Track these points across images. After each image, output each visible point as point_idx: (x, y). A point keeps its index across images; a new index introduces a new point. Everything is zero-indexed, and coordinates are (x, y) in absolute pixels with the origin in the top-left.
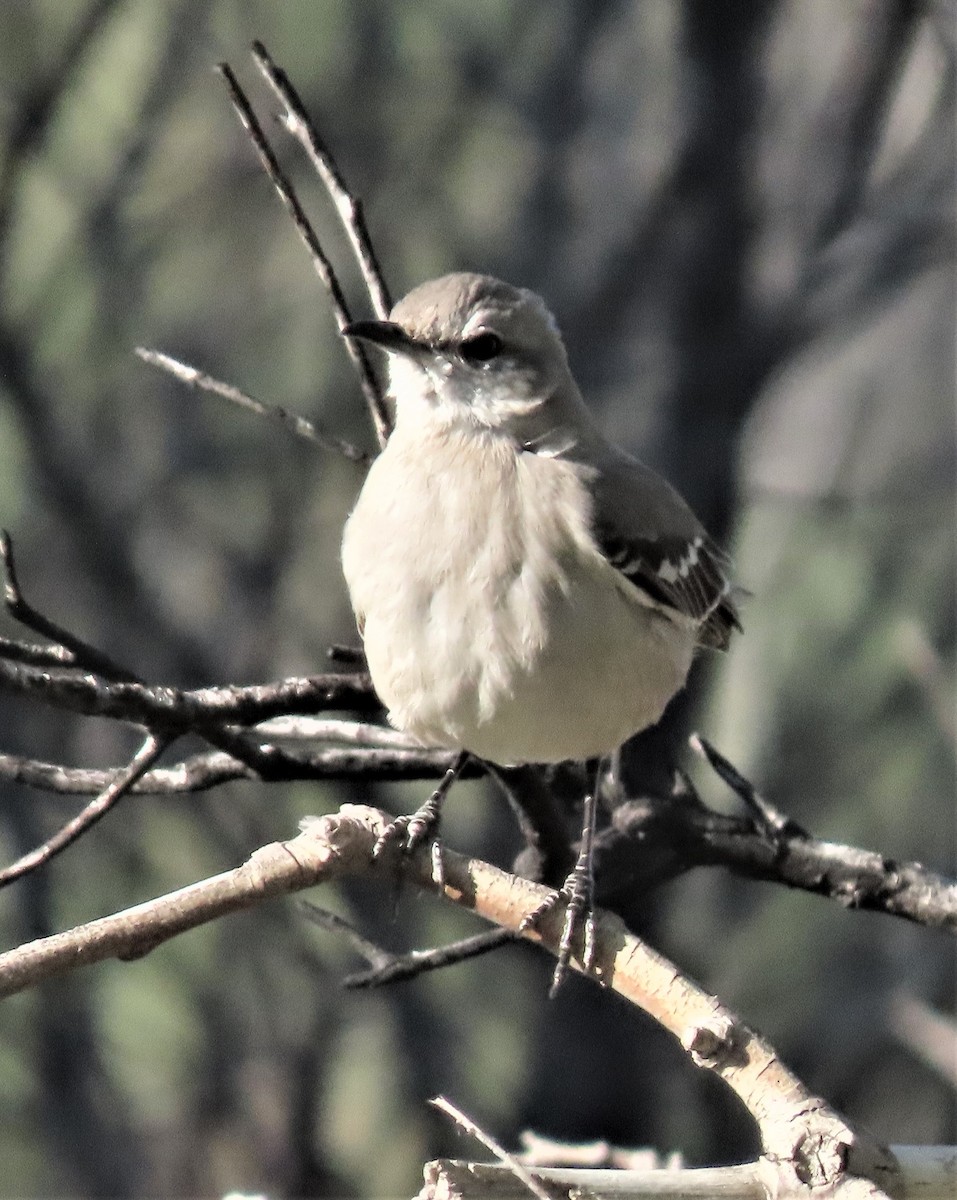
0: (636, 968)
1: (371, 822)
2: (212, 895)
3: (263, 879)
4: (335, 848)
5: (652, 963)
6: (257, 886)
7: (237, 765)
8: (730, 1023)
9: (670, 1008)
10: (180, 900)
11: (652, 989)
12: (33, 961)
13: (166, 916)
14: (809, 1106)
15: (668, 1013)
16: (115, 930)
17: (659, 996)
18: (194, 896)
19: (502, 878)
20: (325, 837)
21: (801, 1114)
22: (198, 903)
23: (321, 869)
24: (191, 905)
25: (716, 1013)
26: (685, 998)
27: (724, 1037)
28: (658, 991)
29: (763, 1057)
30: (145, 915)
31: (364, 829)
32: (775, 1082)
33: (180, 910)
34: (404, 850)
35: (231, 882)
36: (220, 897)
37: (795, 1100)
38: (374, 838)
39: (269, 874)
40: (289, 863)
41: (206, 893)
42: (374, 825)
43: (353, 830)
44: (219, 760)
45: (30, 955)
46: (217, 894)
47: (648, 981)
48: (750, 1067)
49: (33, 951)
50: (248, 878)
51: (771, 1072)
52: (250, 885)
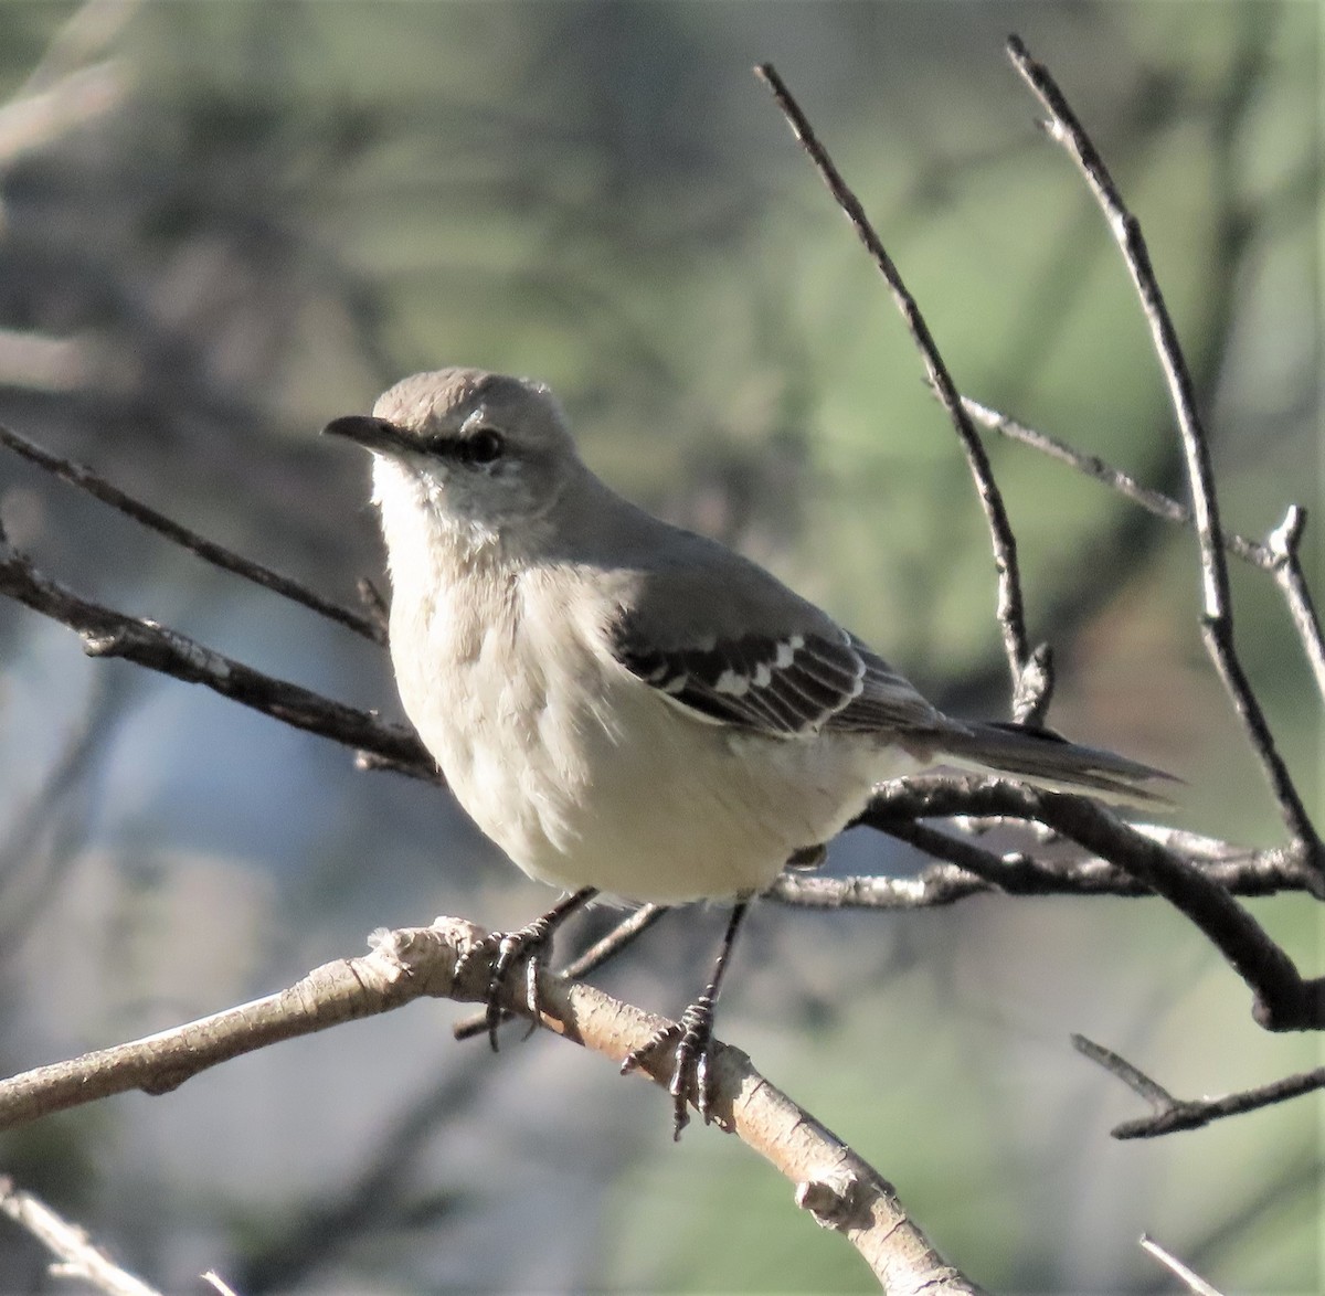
0: (755, 1112)
1: (458, 937)
2: (254, 1018)
3: (316, 1001)
4: (405, 966)
5: (772, 1107)
6: (309, 1011)
7: (968, 876)
8: (853, 1177)
9: (791, 1159)
10: (214, 1024)
11: (772, 1137)
12: (24, 1092)
13: (196, 1042)
14: (938, 1277)
15: (789, 1165)
16: (131, 1058)
17: (779, 1145)
18: (232, 1020)
19: (607, 1006)
20: (394, 953)
21: (927, 1285)
22: (236, 1028)
23: (388, 991)
24: (227, 1031)
25: (839, 1167)
26: (806, 1149)
27: (843, 1194)
28: (777, 1139)
29: (891, 1219)
30: (170, 1042)
31: (446, 945)
32: (901, 1247)
33: (213, 1037)
34: (493, 971)
35: (279, 1004)
36: (264, 1021)
37: (923, 1269)
38: (458, 955)
39: (325, 996)
40: (351, 983)
41: (247, 1018)
42: (459, 941)
43: (429, 945)
44: (952, 872)
45: (22, 1086)
46: (259, 1018)
47: (767, 1129)
48: (873, 1230)
49: (28, 1081)
50: (299, 999)
51: (898, 1235)
52: (301, 1009)
